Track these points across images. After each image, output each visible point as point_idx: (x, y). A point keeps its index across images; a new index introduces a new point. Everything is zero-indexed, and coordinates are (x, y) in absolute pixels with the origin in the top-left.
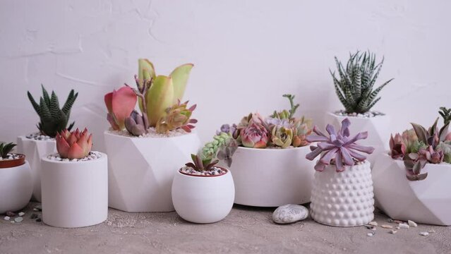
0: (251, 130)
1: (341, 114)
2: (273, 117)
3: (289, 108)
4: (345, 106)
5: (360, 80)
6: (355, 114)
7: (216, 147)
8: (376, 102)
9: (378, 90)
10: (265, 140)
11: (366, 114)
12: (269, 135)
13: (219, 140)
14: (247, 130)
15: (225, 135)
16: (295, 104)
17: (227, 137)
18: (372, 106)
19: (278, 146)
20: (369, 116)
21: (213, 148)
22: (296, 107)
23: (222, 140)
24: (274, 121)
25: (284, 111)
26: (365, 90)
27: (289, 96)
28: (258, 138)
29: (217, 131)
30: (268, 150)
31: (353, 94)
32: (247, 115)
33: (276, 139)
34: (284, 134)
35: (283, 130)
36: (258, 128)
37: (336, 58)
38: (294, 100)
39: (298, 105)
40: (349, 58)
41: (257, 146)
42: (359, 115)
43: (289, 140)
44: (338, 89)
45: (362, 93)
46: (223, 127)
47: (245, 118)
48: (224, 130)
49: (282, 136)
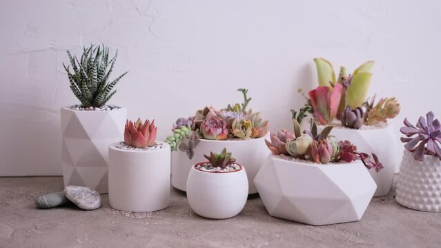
0: (211, 123)
1: (78, 108)
2: (227, 110)
3: (241, 101)
4: (82, 101)
5: (96, 74)
6: (92, 108)
7: (178, 140)
8: (112, 95)
9: (114, 83)
10: (226, 132)
11: (103, 108)
12: (229, 127)
13: (180, 133)
14: (207, 123)
15: (184, 128)
16: (248, 98)
17: (187, 131)
18: (108, 99)
19: (239, 138)
20: (106, 109)
21: (175, 141)
22: (248, 101)
23: (183, 133)
24: (230, 114)
25: (238, 105)
26: (101, 84)
27: (244, 91)
28: (220, 131)
29: (173, 125)
30: (228, 142)
31: (89, 88)
32: (202, 109)
33: (236, 131)
34: (244, 127)
35: (242, 122)
36: (218, 121)
37: (68, 52)
38: (247, 94)
39: (250, 99)
40: (83, 52)
41: (219, 138)
42: (97, 109)
43: (249, 132)
44: (73, 84)
45: (98, 87)
46: (178, 121)
47: (200, 112)
48: (181, 123)
49: (243, 127)
